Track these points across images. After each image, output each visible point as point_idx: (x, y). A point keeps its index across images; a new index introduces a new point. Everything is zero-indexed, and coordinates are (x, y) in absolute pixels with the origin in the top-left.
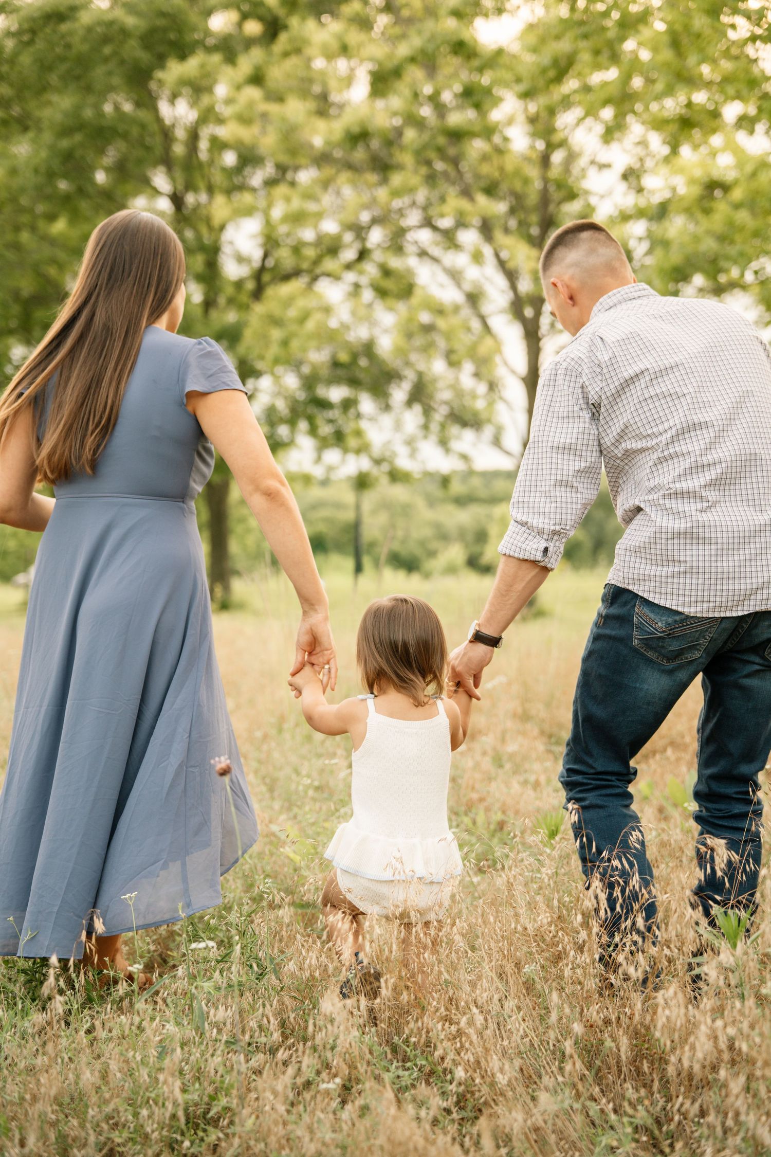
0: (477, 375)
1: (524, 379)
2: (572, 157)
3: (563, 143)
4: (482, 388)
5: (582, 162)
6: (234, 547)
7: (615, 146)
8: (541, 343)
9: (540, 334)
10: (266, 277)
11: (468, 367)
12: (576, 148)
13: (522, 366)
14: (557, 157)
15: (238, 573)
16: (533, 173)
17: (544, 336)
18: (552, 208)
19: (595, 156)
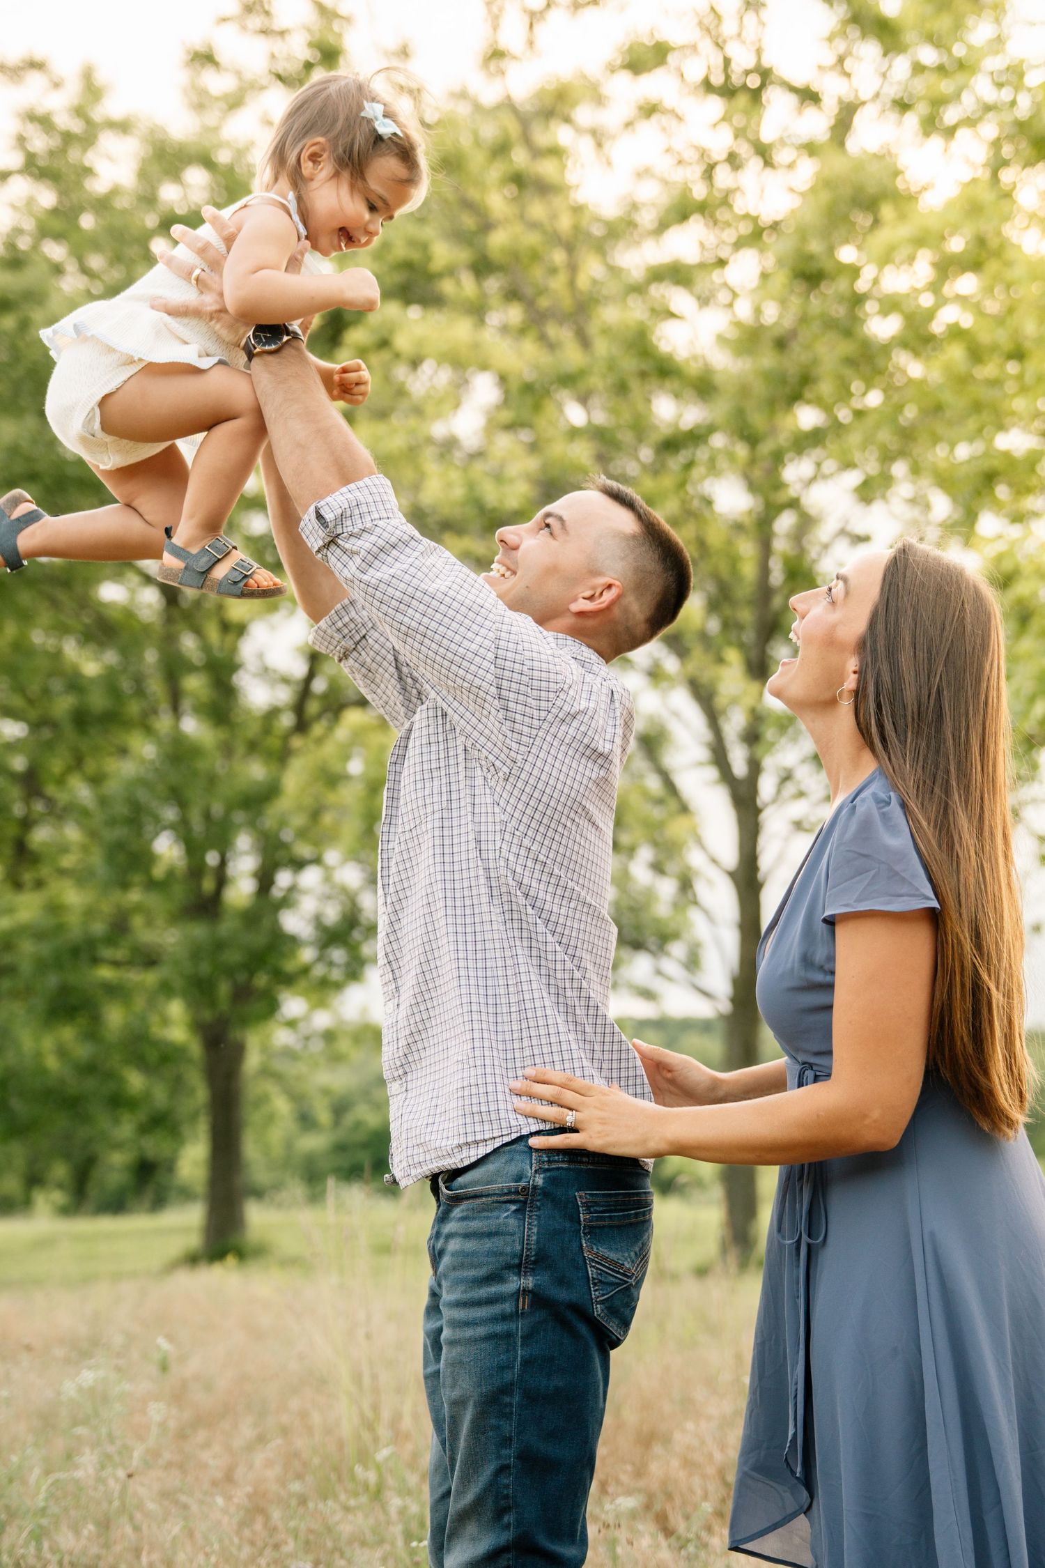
0: (658, 868)
1: (732, 875)
2: (806, 522)
3: (794, 504)
4: (667, 888)
5: (824, 532)
6: (251, 1149)
7: (877, 507)
8: (764, 816)
9: (759, 803)
10: (313, 707)
11: (645, 854)
12: (812, 512)
13: (730, 855)
14: (785, 523)
15: (258, 1193)
16: (747, 549)
17: (766, 805)
18: (777, 602)
19: (847, 522)
